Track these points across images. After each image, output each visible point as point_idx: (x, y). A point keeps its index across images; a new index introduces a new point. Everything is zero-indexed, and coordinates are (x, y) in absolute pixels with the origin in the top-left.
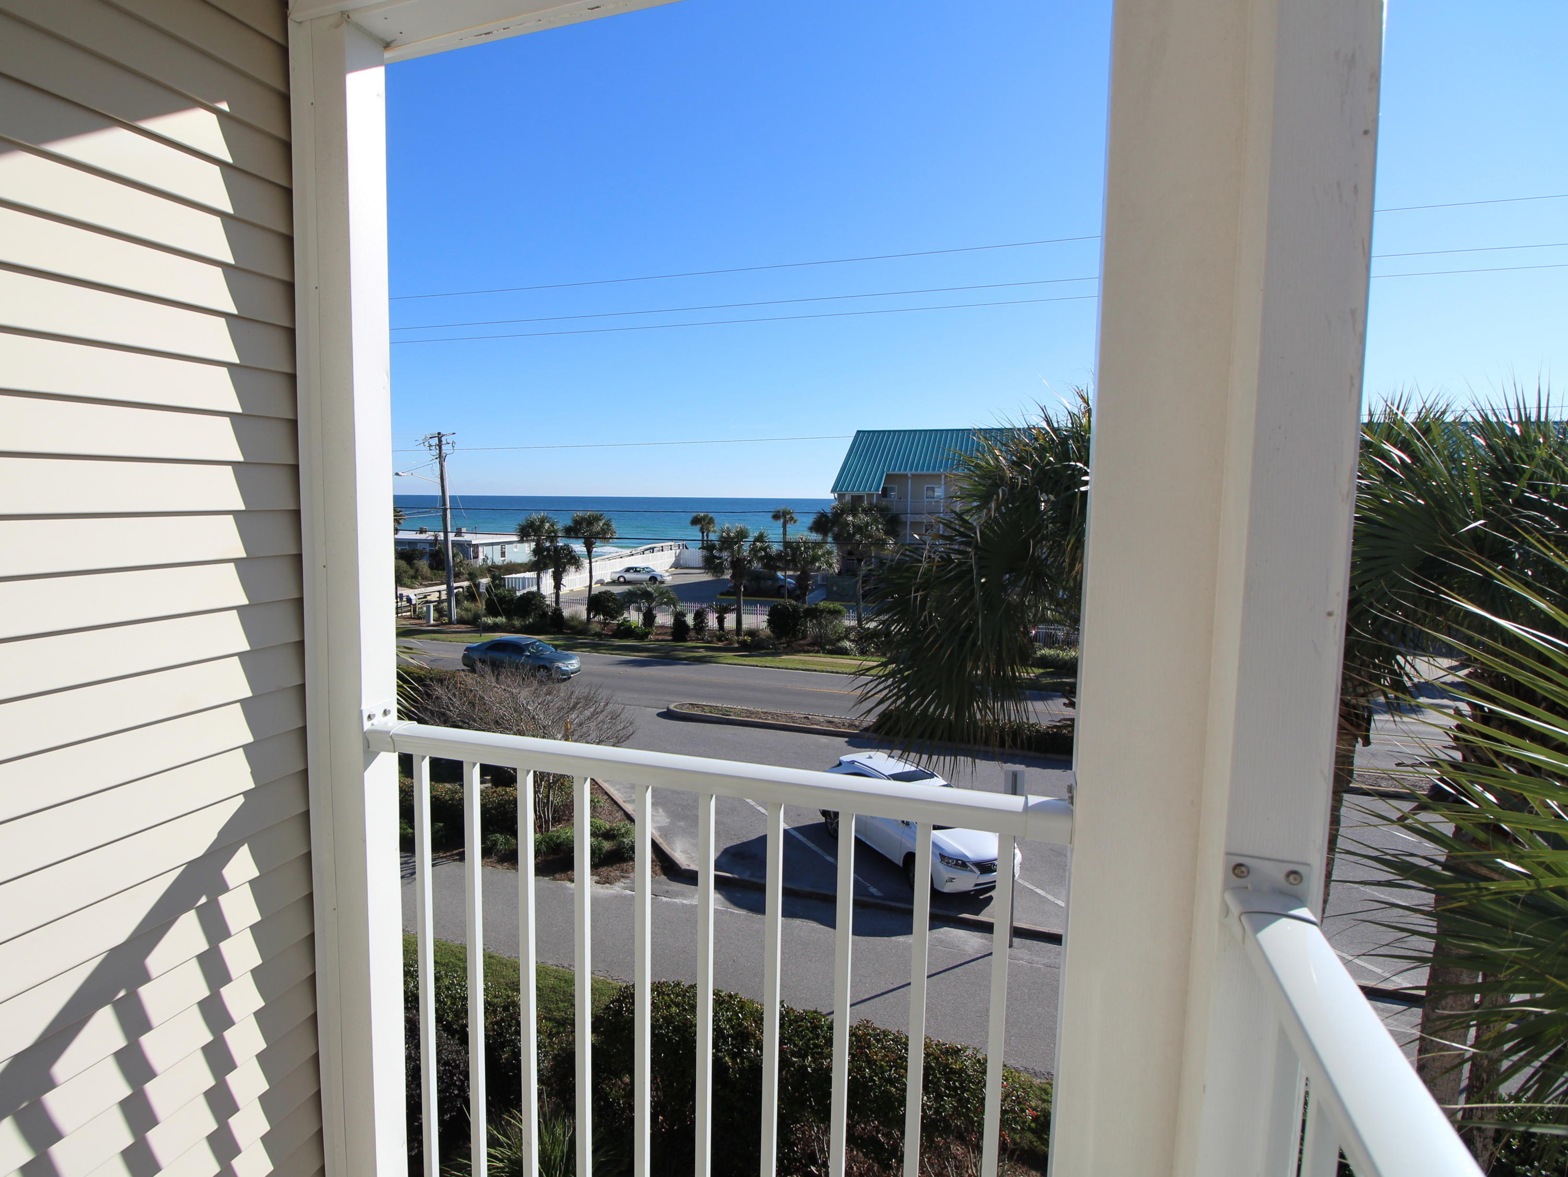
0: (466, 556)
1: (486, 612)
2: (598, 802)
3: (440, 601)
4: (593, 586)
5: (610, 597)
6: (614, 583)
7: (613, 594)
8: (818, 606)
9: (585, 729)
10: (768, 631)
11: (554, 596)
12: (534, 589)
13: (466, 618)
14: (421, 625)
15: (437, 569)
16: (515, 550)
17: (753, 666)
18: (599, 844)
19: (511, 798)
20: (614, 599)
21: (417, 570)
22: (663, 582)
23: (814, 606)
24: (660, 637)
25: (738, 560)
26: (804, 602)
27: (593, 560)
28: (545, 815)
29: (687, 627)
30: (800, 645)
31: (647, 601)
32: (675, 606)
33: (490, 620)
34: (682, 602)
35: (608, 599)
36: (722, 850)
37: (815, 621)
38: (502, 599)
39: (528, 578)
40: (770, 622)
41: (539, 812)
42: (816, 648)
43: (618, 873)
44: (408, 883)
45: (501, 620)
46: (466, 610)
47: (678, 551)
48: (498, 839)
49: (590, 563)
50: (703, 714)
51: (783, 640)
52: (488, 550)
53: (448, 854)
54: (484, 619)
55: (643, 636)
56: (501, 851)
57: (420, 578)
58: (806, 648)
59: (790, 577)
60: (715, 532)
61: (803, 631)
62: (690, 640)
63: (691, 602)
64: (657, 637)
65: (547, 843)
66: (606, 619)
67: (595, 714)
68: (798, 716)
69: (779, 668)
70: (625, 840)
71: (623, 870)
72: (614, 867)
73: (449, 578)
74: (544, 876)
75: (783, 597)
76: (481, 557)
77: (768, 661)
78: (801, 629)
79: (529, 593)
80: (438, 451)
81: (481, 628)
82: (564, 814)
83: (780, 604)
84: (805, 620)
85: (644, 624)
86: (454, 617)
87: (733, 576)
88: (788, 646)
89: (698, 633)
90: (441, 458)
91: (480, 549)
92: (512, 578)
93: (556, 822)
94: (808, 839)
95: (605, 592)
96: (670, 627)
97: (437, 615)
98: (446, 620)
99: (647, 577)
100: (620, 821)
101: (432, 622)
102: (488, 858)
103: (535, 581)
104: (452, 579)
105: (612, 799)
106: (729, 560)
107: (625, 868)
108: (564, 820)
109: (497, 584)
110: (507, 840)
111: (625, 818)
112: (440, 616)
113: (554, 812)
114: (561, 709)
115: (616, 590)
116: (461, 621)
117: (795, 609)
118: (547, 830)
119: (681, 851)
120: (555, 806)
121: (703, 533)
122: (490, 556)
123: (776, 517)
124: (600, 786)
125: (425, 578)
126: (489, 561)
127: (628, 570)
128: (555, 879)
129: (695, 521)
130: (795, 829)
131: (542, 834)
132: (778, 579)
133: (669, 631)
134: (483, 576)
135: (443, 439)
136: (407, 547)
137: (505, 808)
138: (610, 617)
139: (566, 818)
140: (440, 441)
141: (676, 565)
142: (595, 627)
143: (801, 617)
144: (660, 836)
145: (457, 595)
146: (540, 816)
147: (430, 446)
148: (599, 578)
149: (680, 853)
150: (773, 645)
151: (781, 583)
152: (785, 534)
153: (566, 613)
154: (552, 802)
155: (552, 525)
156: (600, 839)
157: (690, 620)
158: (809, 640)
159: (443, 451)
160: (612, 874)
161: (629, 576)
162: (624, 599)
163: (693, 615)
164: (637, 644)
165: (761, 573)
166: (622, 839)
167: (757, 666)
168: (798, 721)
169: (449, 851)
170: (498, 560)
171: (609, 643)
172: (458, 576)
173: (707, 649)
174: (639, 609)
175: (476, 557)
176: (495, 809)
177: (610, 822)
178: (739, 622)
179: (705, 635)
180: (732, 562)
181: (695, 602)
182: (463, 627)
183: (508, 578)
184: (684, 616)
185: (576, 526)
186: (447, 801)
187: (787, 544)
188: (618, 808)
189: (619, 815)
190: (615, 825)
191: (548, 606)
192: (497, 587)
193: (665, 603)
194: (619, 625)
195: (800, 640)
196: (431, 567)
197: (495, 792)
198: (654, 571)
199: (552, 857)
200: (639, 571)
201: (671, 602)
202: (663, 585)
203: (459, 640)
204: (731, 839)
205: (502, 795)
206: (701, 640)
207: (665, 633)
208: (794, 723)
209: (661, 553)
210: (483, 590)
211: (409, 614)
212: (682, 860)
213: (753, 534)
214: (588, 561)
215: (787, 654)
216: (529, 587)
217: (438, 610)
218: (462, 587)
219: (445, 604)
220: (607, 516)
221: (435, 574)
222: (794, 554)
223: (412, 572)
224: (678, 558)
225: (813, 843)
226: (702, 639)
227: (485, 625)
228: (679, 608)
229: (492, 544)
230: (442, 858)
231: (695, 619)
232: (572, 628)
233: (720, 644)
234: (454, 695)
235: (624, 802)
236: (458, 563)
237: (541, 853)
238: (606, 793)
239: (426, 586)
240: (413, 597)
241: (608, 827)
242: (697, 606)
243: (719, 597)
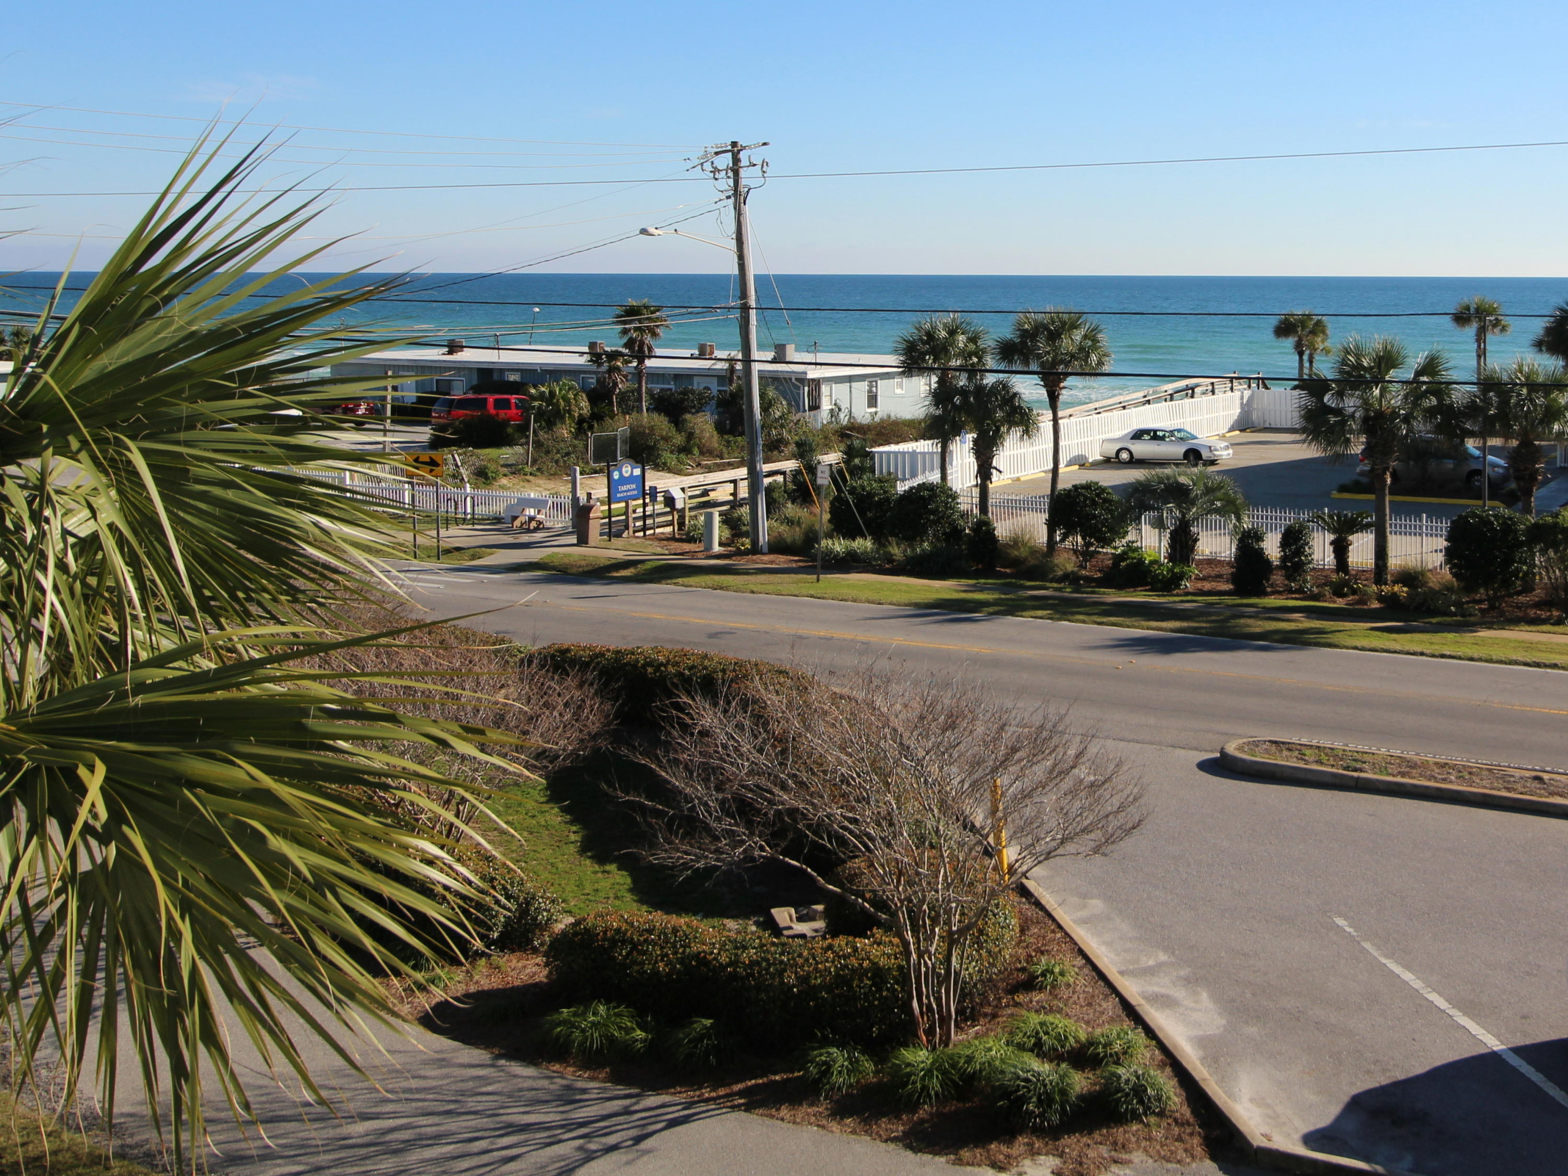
0: (795, 403)
1: (831, 527)
2: (1062, 974)
3: (735, 503)
4: (1062, 469)
5: (1098, 495)
6: (1108, 462)
7: (1103, 490)
8: (1560, 520)
9: (1028, 811)
10: (1446, 574)
11: (976, 492)
12: (934, 477)
13: (789, 540)
14: (693, 554)
15: (732, 432)
16: (898, 391)
17: (1414, 654)
18: (1062, 1078)
19: (866, 964)
20: (1105, 501)
21: (690, 436)
22: (1213, 462)
23: (1549, 519)
24: (1207, 586)
25: (1380, 415)
26: (1527, 510)
27: (1060, 414)
28: (939, 1005)
29: (1268, 562)
30: (1519, 607)
31: (1179, 506)
32: (1239, 519)
33: (839, 546)
34: (1256, 506)
35: (1093, 501)
36: (1346, 1099)
37: (1551, 553)
38: (865, 500)
39: (924, 454)
40: (1451, 554)
41: (928, 997)
42: (1556, 613)
43: (1104, 1150)
44: (628, 1163)
45: (864, 544)
46: (790, 522)
47: (1247, 394)
48: (834, 1061)
49: (1055, 420)
50: (1302, 765)
51: (1481, 593)
52: (840, 391)
53: (722, 1092)
54: (826, 543)
55: (1169, 584)
56: (839, 1088)
57: (696, 451)
58: (1532, 613)
59: (1494, 451)
60: (1326, 351)
61: (1526, 574)
62: (1273, 593)
63: (1274, 507)
64: (1199, 585)
65: (944, 1073)
66: (1088, 545)
67: (1057, 773)
68: (1518, 773)
69: (1472, 659)
70: (1121, 1071)
71: (1115, 1143)
72: (1097, 1136)
73: (753, 452)
74: (935, 1153)
75: (1479, 497)
76: (826, 405)
77: (1447, 642)
78: (1518, 570)
79: (922, 487)
80: (731, 182)
81: (818, 563)
82: (985, 1002)
83: (1474, 515)
84: (1530, 549)
85: (1171, 557)
86: (764, 538)
87: (1369, 451)
88: (1492, 607)
89: (1290, 577)
90: (738, 196)
91: (825, 389)
92: (888, 453)
93: (966, 1020)
94: (1549, 1077)
95: (1088, 487)
96: (1229, 563)
97: (727, 533)
98: (747, 543)
99: (1179, 450)
100: (1112, 1020)
101: (717, 548)
102: (812, 1105)
103: (937, 460)
104: (760, 456)
105: (1095, 968)
106: (1357, 415)
107: (1121, 1139)
108: (985, 1015)
109: (857, 467)
110: (853, 1062)
111: (1123, 1016)
112: (734, 536)
113: (963, 996)
114: (976, 763)
115: (1110, 478)
116: (778, 547)
117: (1508, 527)
118: (946, 1041)
119: (1252, 1100)
120: (965, 982)
121: (1301, 354)
122: (844, 405)
123: (1461, 318)
124: (1067, 934)
125: (706, 452)
126: (842, 415)
127: (1138, 435)
128: (959, 1162)
129: (1285, 328)
130: (1517, 1050)
131: (934, 1049)
132: (1467, 456)
133: (1227, 570)
134: (827, 447)
135: (743, 156)
136: (672, 386)
137: (850, 987)
138: (1098, 540)
139: (988, 1010)
140: (736, 160)
141: (1244, 424)
142: (1066, 562)
143: (1522, 544)
144: (1203, 1060)
145: (770, 490)
146: (929, 1006)
147: (715, 170)
148: (1075, 453)
149: (1247, 1105)
150: (1458, 604)
151: (1475, 466)
152: (1481, 354)
153: (1003, 529)
154: (957, 974)
155: (973, 339)
156: (1064, 1065)
157: (1272, 547)
158: (1538, 593)
159: (743, 182)
160: (1091, 1154)
161: (1142, 449)
162: (1128, 501)
163: (1280, 536)
164: (1157, 600)
165: (1429, 442)
166: (1113, 1068)
167: (1422, 654)
168: (1519, 787)
169: (724, 1085)
170: (863, 413)
171: (1095, 598)
172: (774, 448)
173: (1311, 612)
174: (1159, 524)
175: (815, 407)
176: (829, 988)
177: (1088, 1023)
178: (1381, 552)
179: (1305, 581)
180: (1366, 420)
181: (1283, 508)
182: (781, 560)
183: (881, 453)
184: (1259, 538)
185: (1023, 343)
186: (723, 967)
187: (1488, 384)
188: (1107, 991)
189: (1110, 1006)
190: (1098, 1031)
191: (964, 515)
192: (856, 472)
193: (1217, 511)
194: (1118, 559)
195: (1519, 593)
196: (721, 428)
197: (830, 947)
198: (1196, 438)
199: (952, 1107)
200: (1162, 438)
201: (1231, 508)
202: (1211, 469)
203: (770, 588)
204: (1368, 1072)
205: (845, 957)
206: (1297, 591)
207: (1219, 577)
208: (1508, 789)
209: (1210, 397)
210: (823, 479)
211: (669, 529)
212: (1252, 1123)
213: (1415, 359)
214: (1051, 416)
215: (1490, 627)
216: (924, 472)
217: (729, 521)
218: (783, 473)
219: (745, 510)
220: (1092, 321)
221: (728, 442)
222: (1504, 402)
223: (679, 439)
224: (1246, 409)
225: (1561, 1089)
226: (1300, 591)
227: (829, 554)
228: (1247, 524)
229: (850, 379)
230: (707, 1101)
231: (1284, 544)
232: (1016, 563)
233: (1340, 603)
234: (740, 727)
235: (1122, 973)
236: (776, 420)
237: (929, 1095)
238: (1081, 952)
239: (710, 469)
240: (677, 494)
241: (1083, 1037)
242: (1289, 518)
243: (1335, 494)
